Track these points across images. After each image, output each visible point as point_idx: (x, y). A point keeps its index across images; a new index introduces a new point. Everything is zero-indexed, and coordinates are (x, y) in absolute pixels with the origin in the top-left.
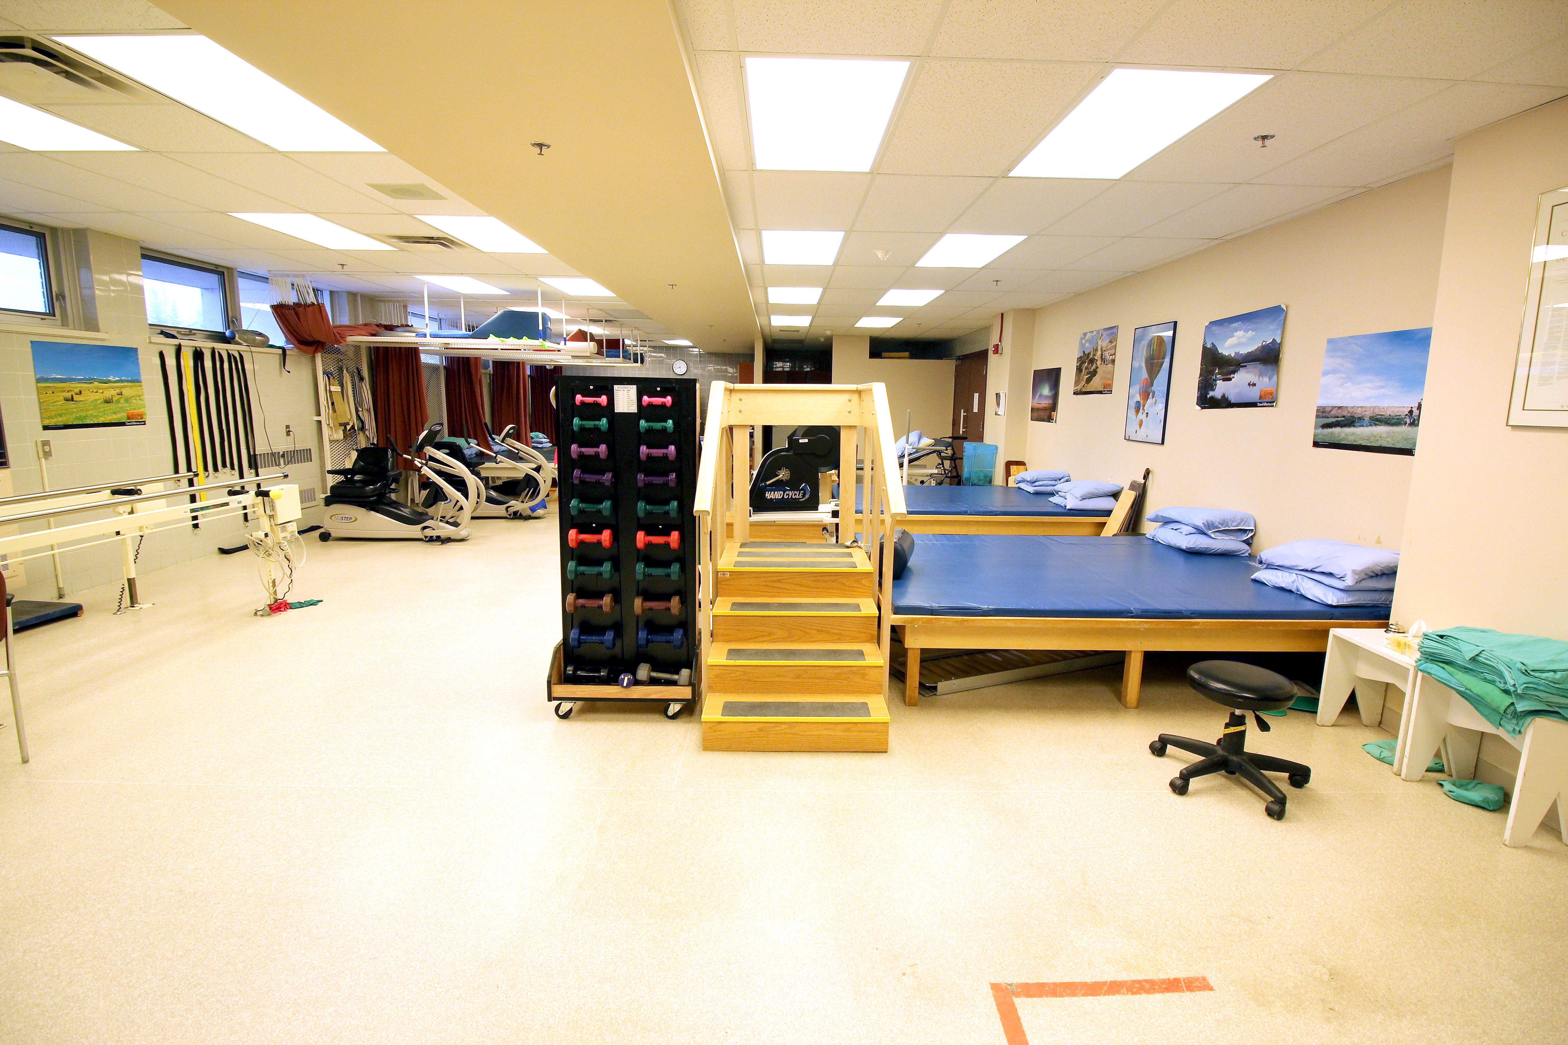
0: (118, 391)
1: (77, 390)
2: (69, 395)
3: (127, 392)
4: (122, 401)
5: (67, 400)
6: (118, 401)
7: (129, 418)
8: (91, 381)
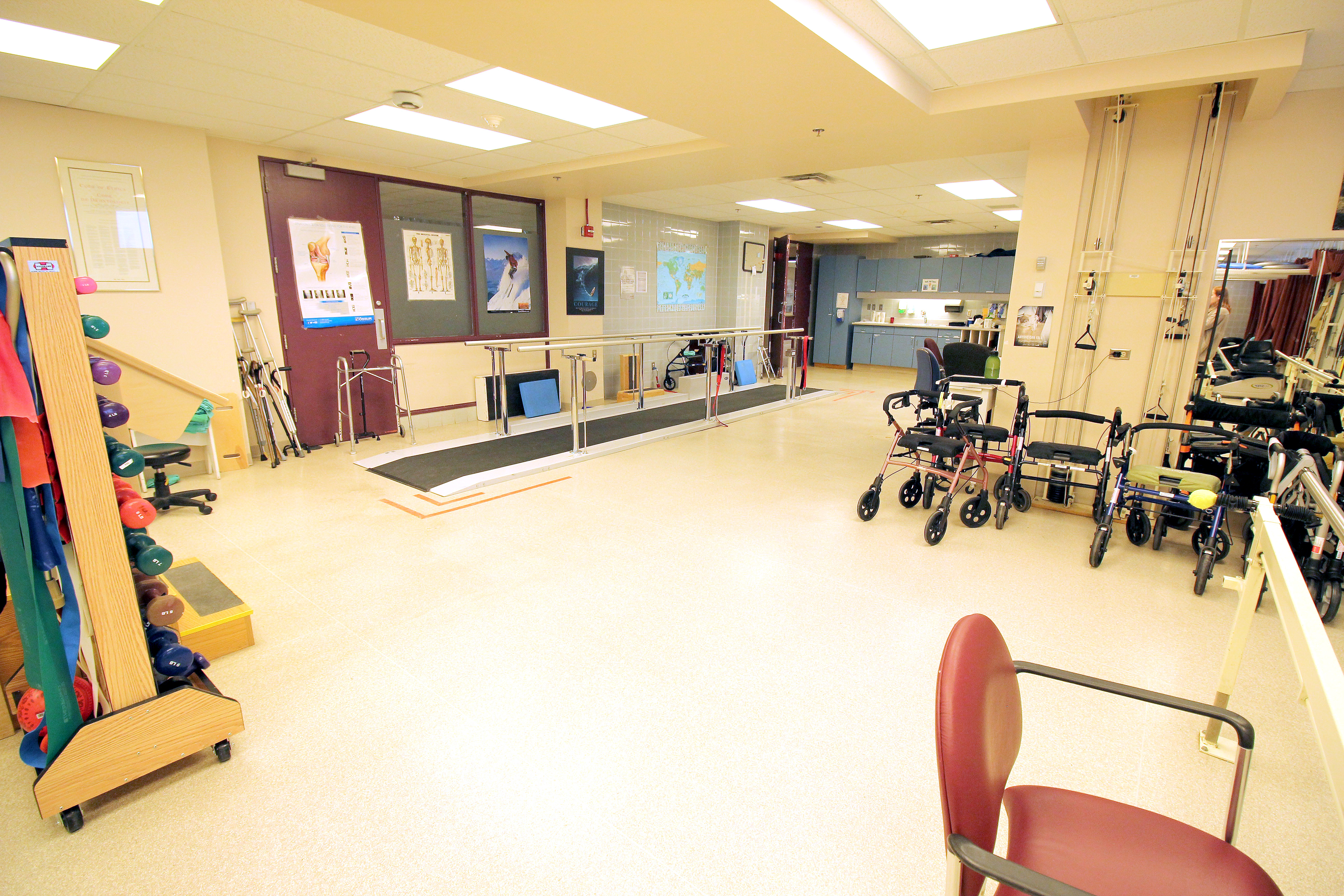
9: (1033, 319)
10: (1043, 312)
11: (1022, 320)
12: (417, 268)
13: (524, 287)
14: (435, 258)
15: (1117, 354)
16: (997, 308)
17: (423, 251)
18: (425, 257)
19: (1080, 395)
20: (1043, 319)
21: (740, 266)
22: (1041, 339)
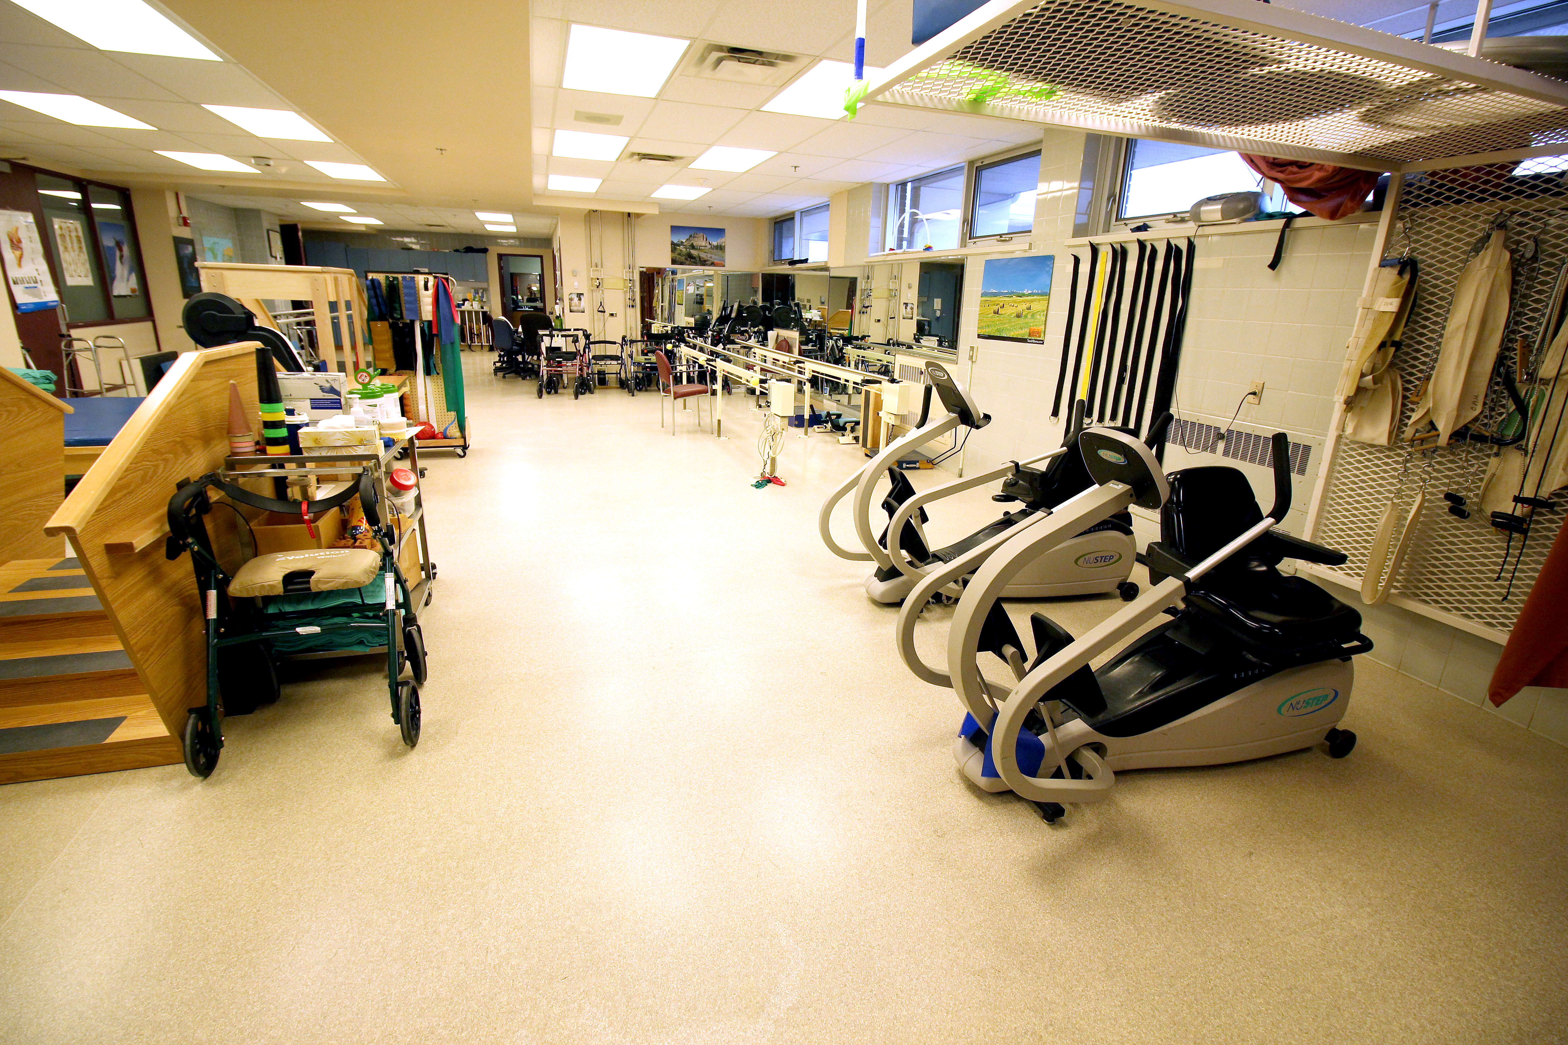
0: (1028, 305)
1: (1001, 304)
2: (996, 308)
3: (1036, 306)
4: (1029, 316)
5: (995, 313)
6: (1026, 316)
7: (1030, 335)
8: (1010, 294)
9: (576, 299)
10: (579, 295)
11: (571, 299)
12: (67, 254)
13: (130, 272)
14: (76, 245)
15: (612, 315)
16: (478, 293)
17: (68, 238)
18: (70, 245)
19: (602, 334)
20: (580, 299)
21: (268, 254)
22: (581, 309)
